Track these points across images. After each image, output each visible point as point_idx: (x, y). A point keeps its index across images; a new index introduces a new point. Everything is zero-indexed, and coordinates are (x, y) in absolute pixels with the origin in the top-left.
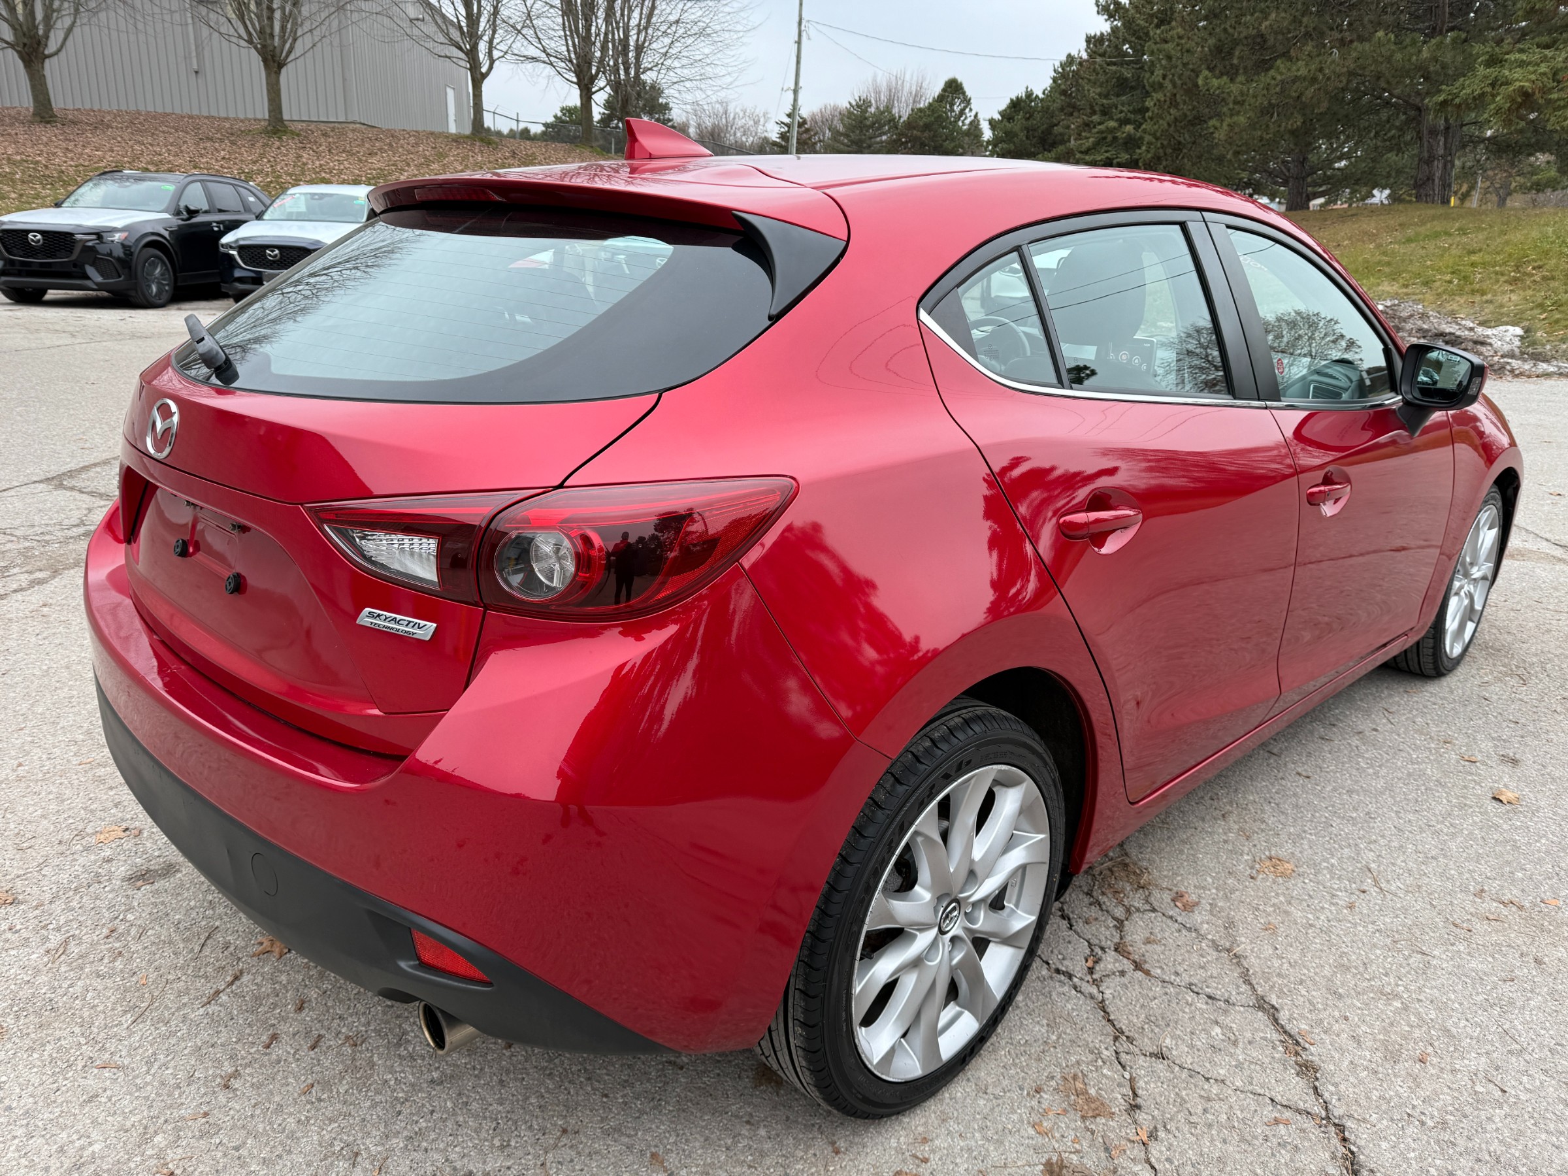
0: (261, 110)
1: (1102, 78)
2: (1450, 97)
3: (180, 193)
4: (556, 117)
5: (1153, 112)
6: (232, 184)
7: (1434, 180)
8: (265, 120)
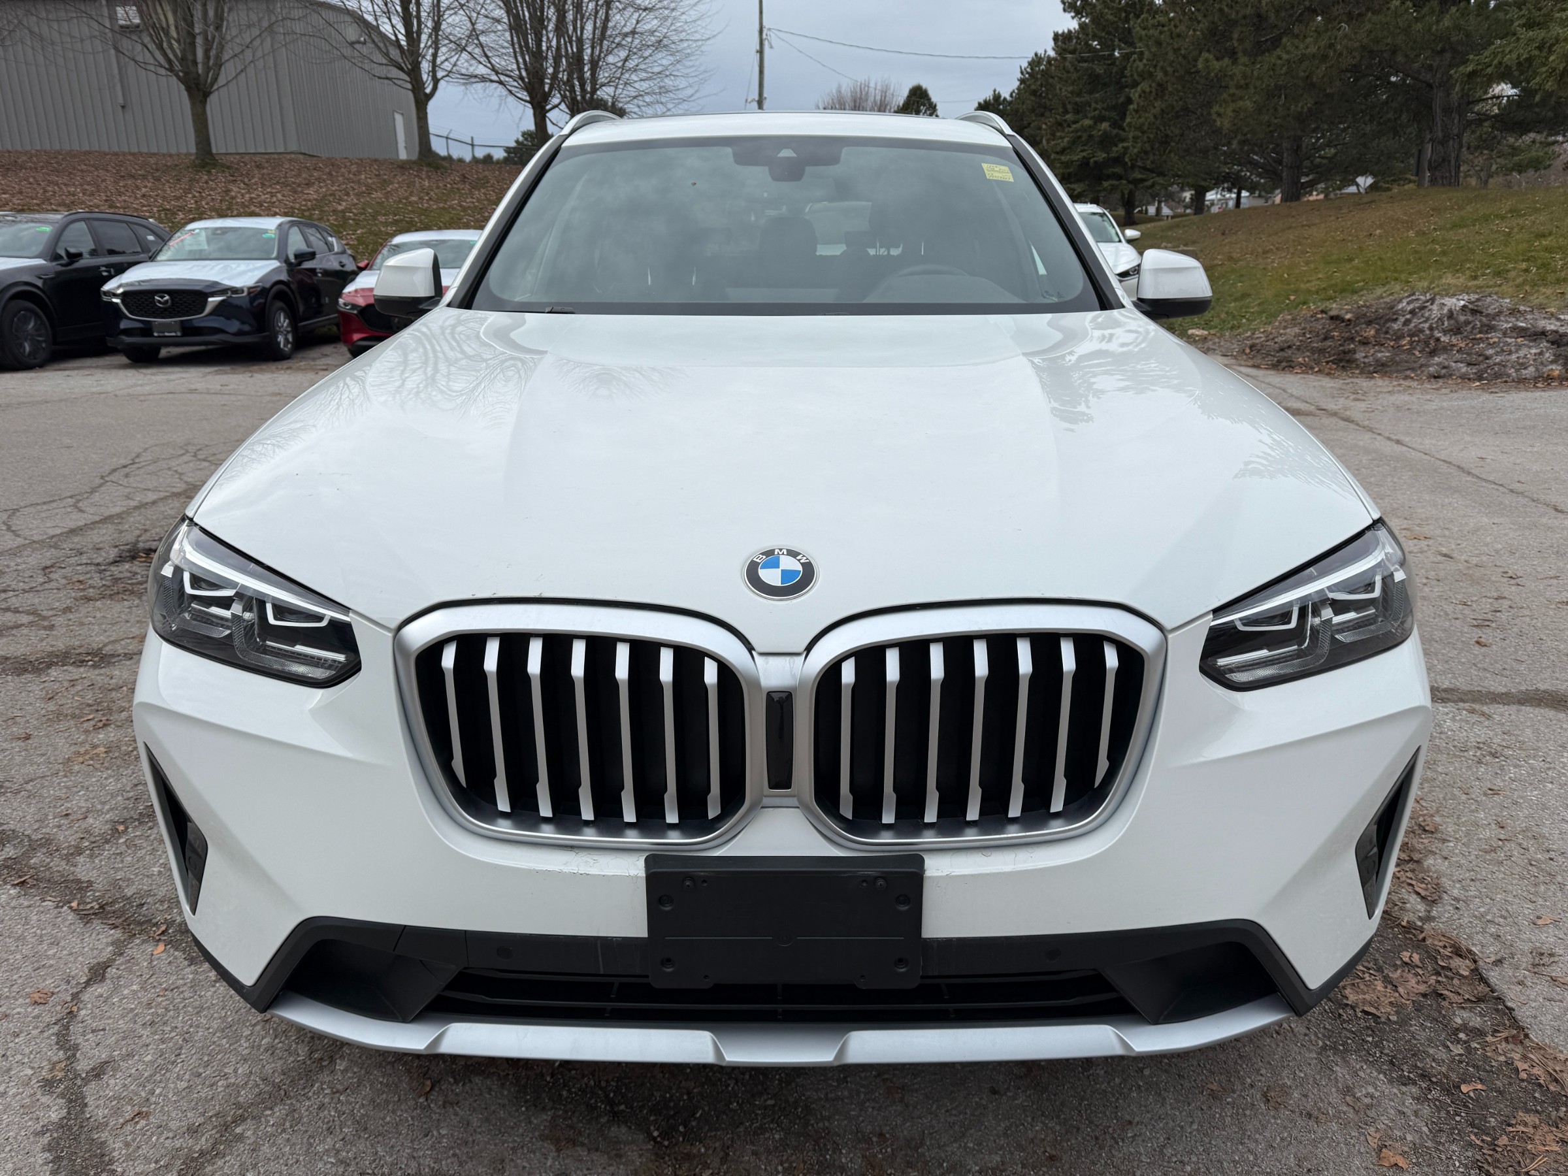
0: (188, 145)
3: (58, 235)
5: (1138, 104)
6: (126, 222)
7: (1449, 161)
8: (194, 154)
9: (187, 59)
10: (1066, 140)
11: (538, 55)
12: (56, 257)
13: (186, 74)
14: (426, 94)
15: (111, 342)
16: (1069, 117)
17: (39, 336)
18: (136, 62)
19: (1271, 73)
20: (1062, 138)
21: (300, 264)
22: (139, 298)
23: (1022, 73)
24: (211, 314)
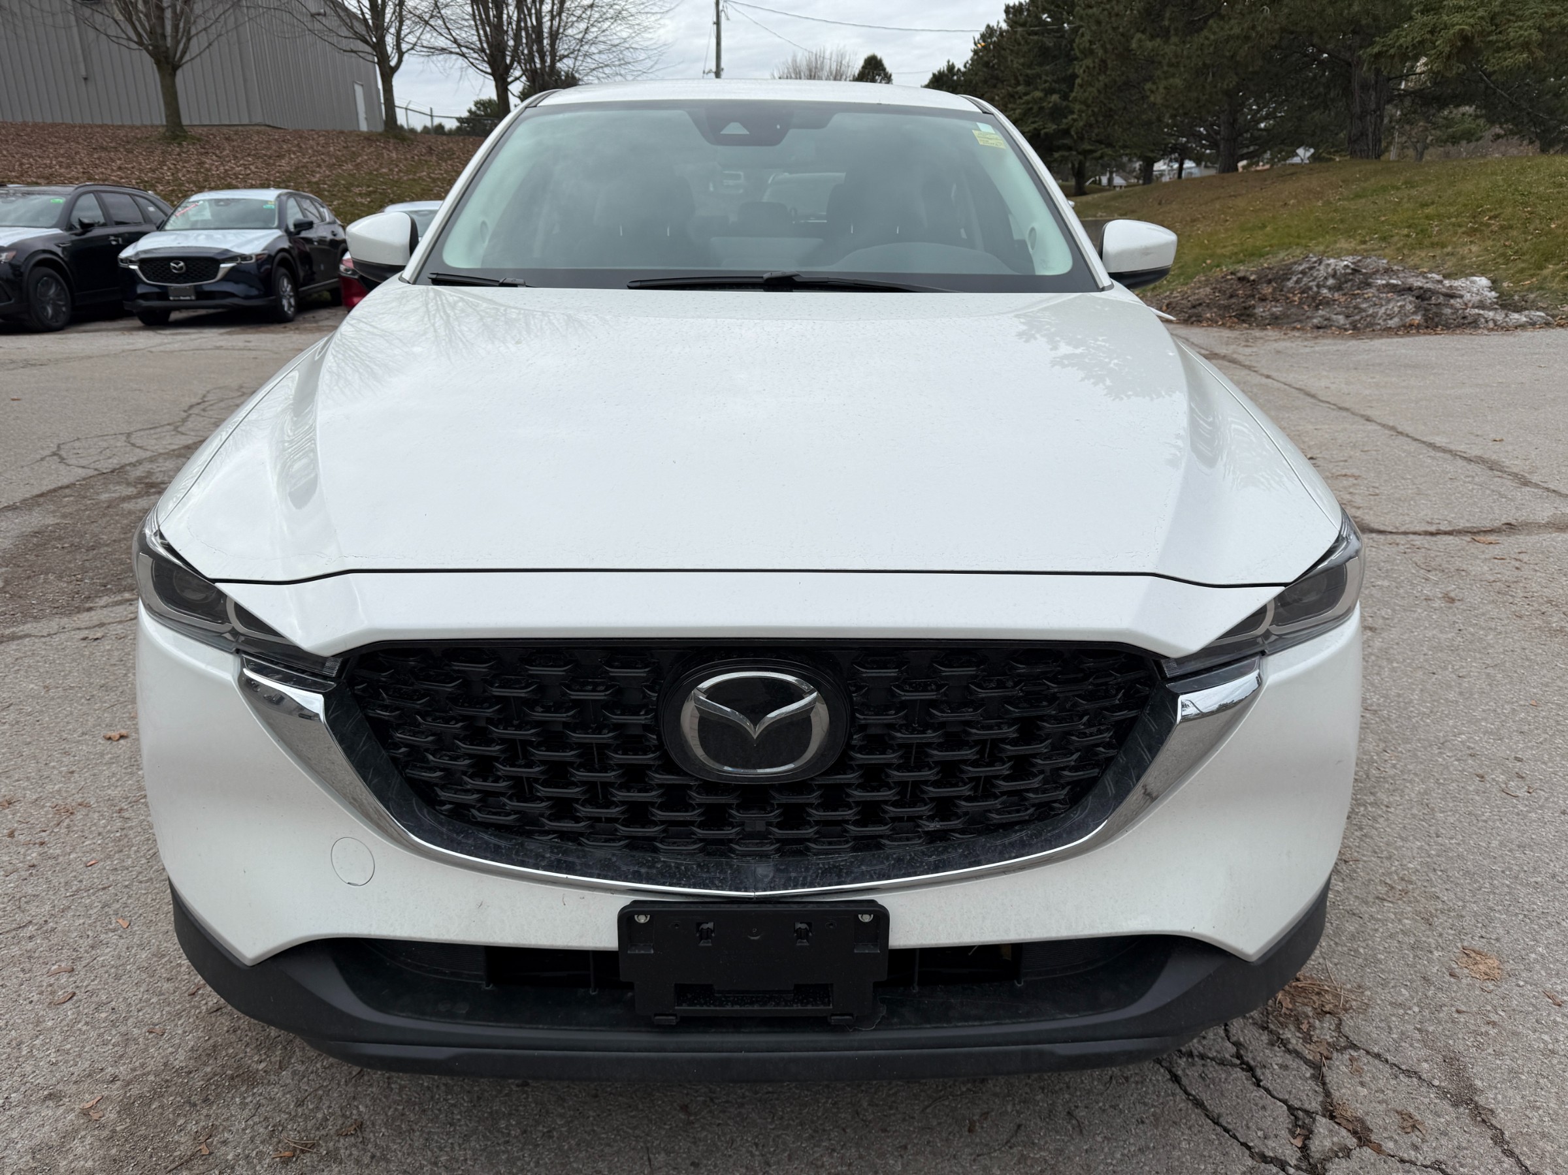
0: (159, 117)
1: (1025, 48)
2: (1384, 49)
3: (71, 206)
4: (470, 111)
5: (1082, 79)
6: (129, 194)
7: (1367, 135)
8: (163, 126)
9: (156, 34)
10: (1018, 111)
11: (498, 29)
12: (70, 227)
13: (156, 47)
14: (390, 67)
15: (127, 305)
16: (1021, 89)
17: (60, 300)
18: (108, 36)
19: (1199, 52)
20: (1014, 110)
21: (299, 233)
22: (156, 265)
23: (975, 44)
24: (221, 279)
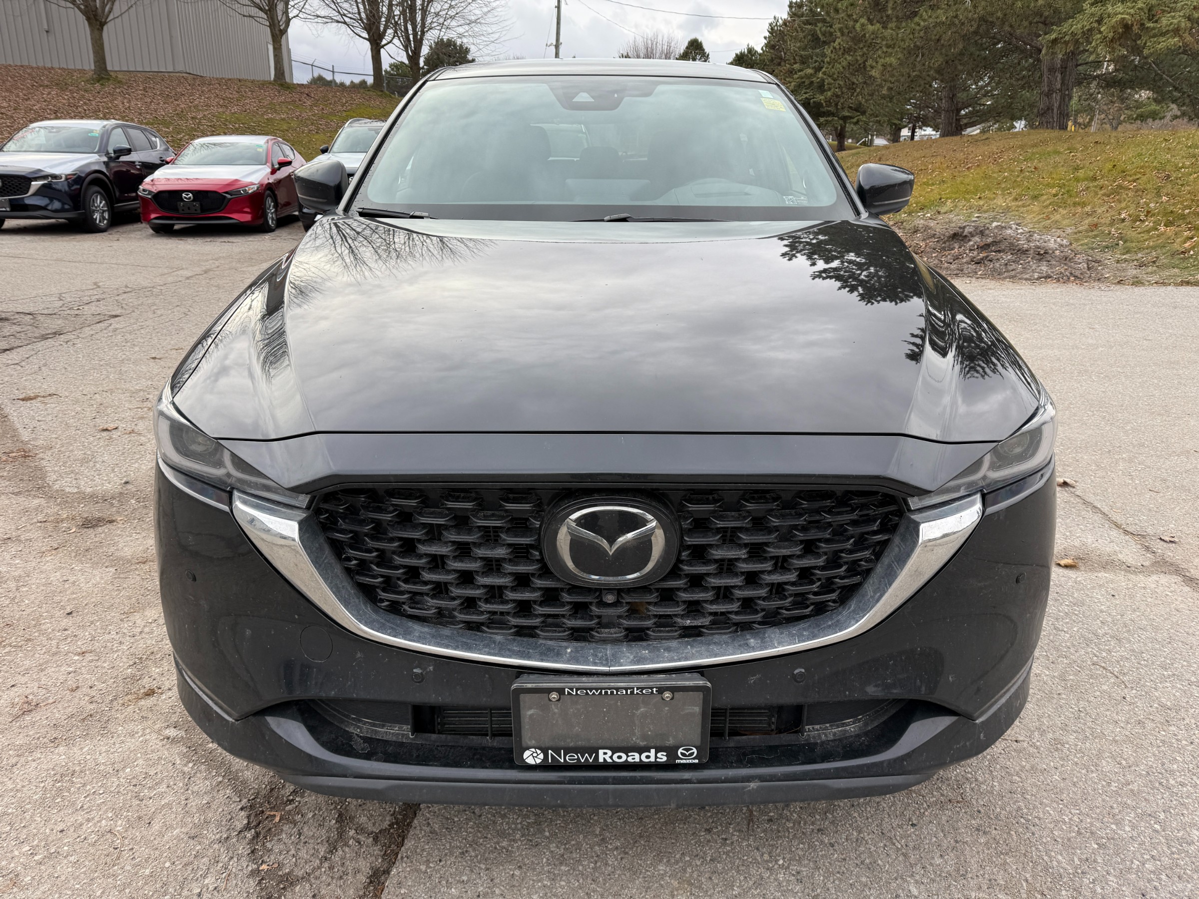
0: (88, 63)
1: (801, 35)
2: (1060, 36)
7: (1053, 110)
8: (92, 71)
11: (374, 3)
14: (281, 30)
16: (796, 66)
21: (118, 157)
24: (34, 195)
